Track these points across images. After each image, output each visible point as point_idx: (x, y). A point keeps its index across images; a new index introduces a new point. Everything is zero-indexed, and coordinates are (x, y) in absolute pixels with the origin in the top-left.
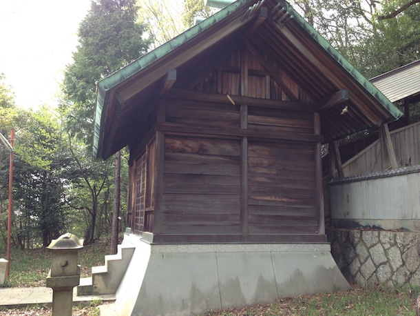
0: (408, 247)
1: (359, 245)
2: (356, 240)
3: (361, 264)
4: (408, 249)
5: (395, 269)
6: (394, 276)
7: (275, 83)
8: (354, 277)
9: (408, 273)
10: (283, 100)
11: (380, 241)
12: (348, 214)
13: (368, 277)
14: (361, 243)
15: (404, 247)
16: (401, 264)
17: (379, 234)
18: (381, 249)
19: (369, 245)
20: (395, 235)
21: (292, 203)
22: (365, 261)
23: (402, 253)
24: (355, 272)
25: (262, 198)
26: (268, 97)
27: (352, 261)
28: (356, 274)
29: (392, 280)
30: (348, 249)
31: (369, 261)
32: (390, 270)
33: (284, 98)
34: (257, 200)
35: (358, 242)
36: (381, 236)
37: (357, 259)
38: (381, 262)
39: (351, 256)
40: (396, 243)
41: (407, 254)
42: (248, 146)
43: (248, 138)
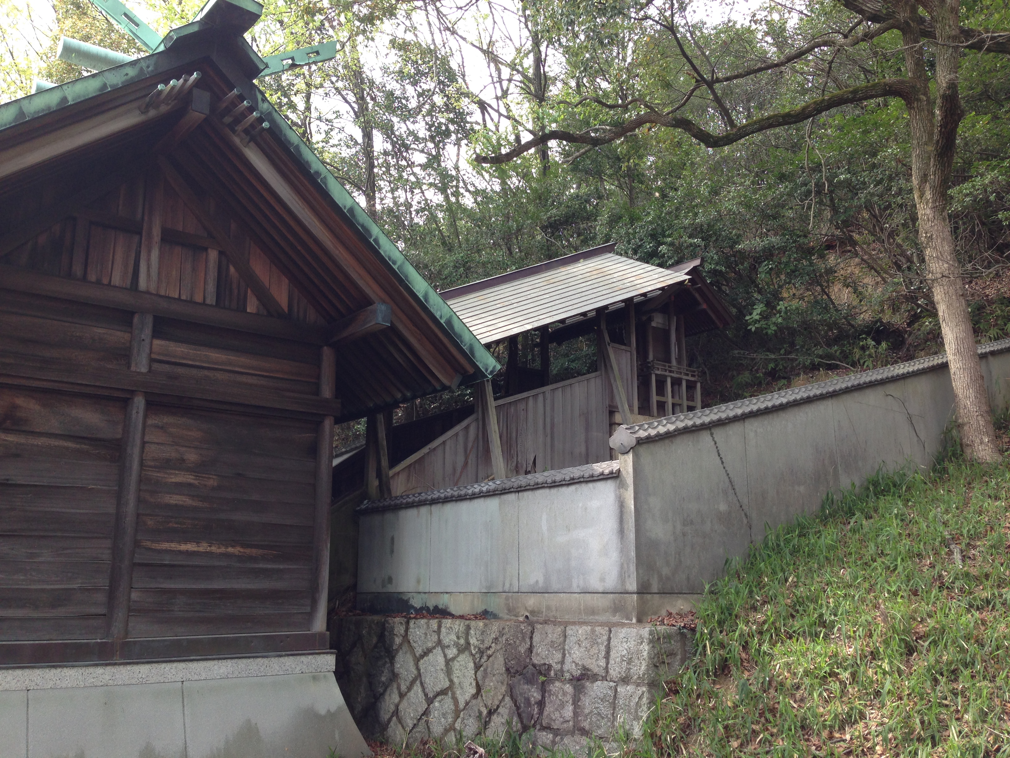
0: (490, 652)
1: (401, 653)
2: (398, 640)
3: (402, 696)
4: (489, 657)
5: (462, 705)
6: (459, 720)
7: (232, 269)
8: (385, 727)
9: (485, 712)
10: (248, 310)
11: (439, 642)
12: (390, 580)
13: (411, 726)
14: (405, 648)
15: (481, 652)
16: (474, 691)
17: (440, 627)
18: (441, 660)
19: (419, 651)
20: (468, 628)
21: (252, 559)
22: (409, 689)
23: (477, 667)
24: (387, 717)
25: (174, 546)
26: (211, 299)
27: (385, 691)
28: (390, 720)
29: (455, 730)
30: (380, 663)
31: (417, 688)
32: (452, 707)
33: (252, 306)
34: (160, 552)
35: (401, 645)
36: (443, 630)
37: (395, 685)
38: (438, 689)
39: (383, 679)
40: (468, 644)
41: (485, 670)
42: (146, 417)
43: (146, 394)
